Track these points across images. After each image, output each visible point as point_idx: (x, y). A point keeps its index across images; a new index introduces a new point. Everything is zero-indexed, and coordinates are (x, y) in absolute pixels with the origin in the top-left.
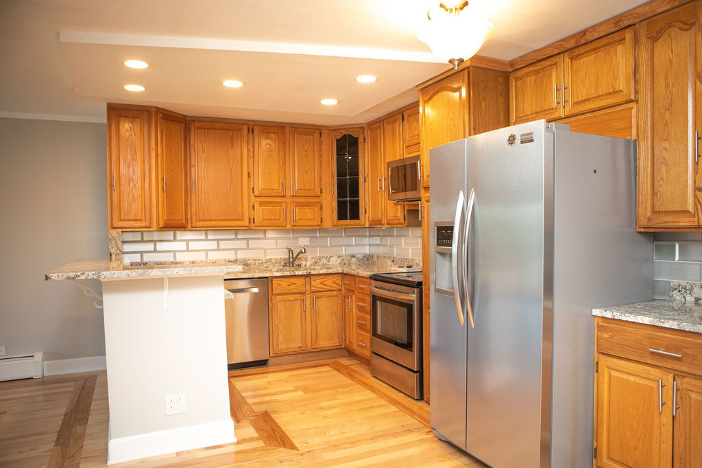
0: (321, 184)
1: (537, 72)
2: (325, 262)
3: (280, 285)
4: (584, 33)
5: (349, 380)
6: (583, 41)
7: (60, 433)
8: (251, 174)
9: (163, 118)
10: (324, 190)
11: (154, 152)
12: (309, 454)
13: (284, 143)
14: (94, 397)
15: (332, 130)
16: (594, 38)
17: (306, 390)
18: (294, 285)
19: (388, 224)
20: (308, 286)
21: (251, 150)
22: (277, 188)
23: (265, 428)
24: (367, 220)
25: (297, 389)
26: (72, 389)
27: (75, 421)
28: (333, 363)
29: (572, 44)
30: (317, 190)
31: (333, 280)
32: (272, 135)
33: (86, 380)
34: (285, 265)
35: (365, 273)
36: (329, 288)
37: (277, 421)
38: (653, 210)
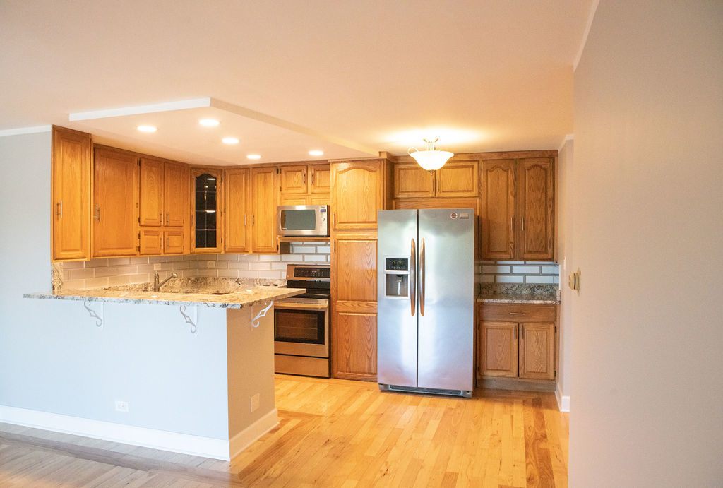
8: (138, 205)
10: (185, 222)
22: (156, 218)
24: (223, 248)
30: (181, 221)
38: (489, 251)
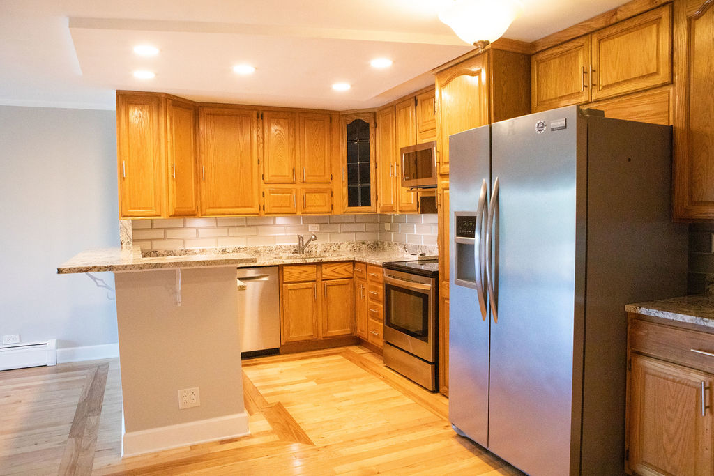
0: (331, 170)
1: (562, 54)
2: (335, 248)
3: (290, 273)
4: (614, 12)
5: (361, 369)
6: (614, 20)
7: (74, 424)
8: (261, 161)
9: (173, 105)
10: (334, 177)
11: (164, 140)
12: (326, 449)
13: (295, 130)
14: (107, 386)
15: (343, 115)
16: (626, 17)
17: (319, 380)
18: (305, 273)
19: (400, 211)
20: (319, 273)
21: (261, 135)
22: (287, 174)
23: (279, 421)
24: (378, 207)
25: (309, 379)
26: (84, 377)
27: (89, 411)
28: (344, 352)
29: (601, 24)
30: (328, 177)
31: (344, 268)
32: (282, 121)
33: (99, 367)
34: (295, 252)
35: (377, 262)
36: (341, 276)
37: (291, 413)
38: (693, 202)
